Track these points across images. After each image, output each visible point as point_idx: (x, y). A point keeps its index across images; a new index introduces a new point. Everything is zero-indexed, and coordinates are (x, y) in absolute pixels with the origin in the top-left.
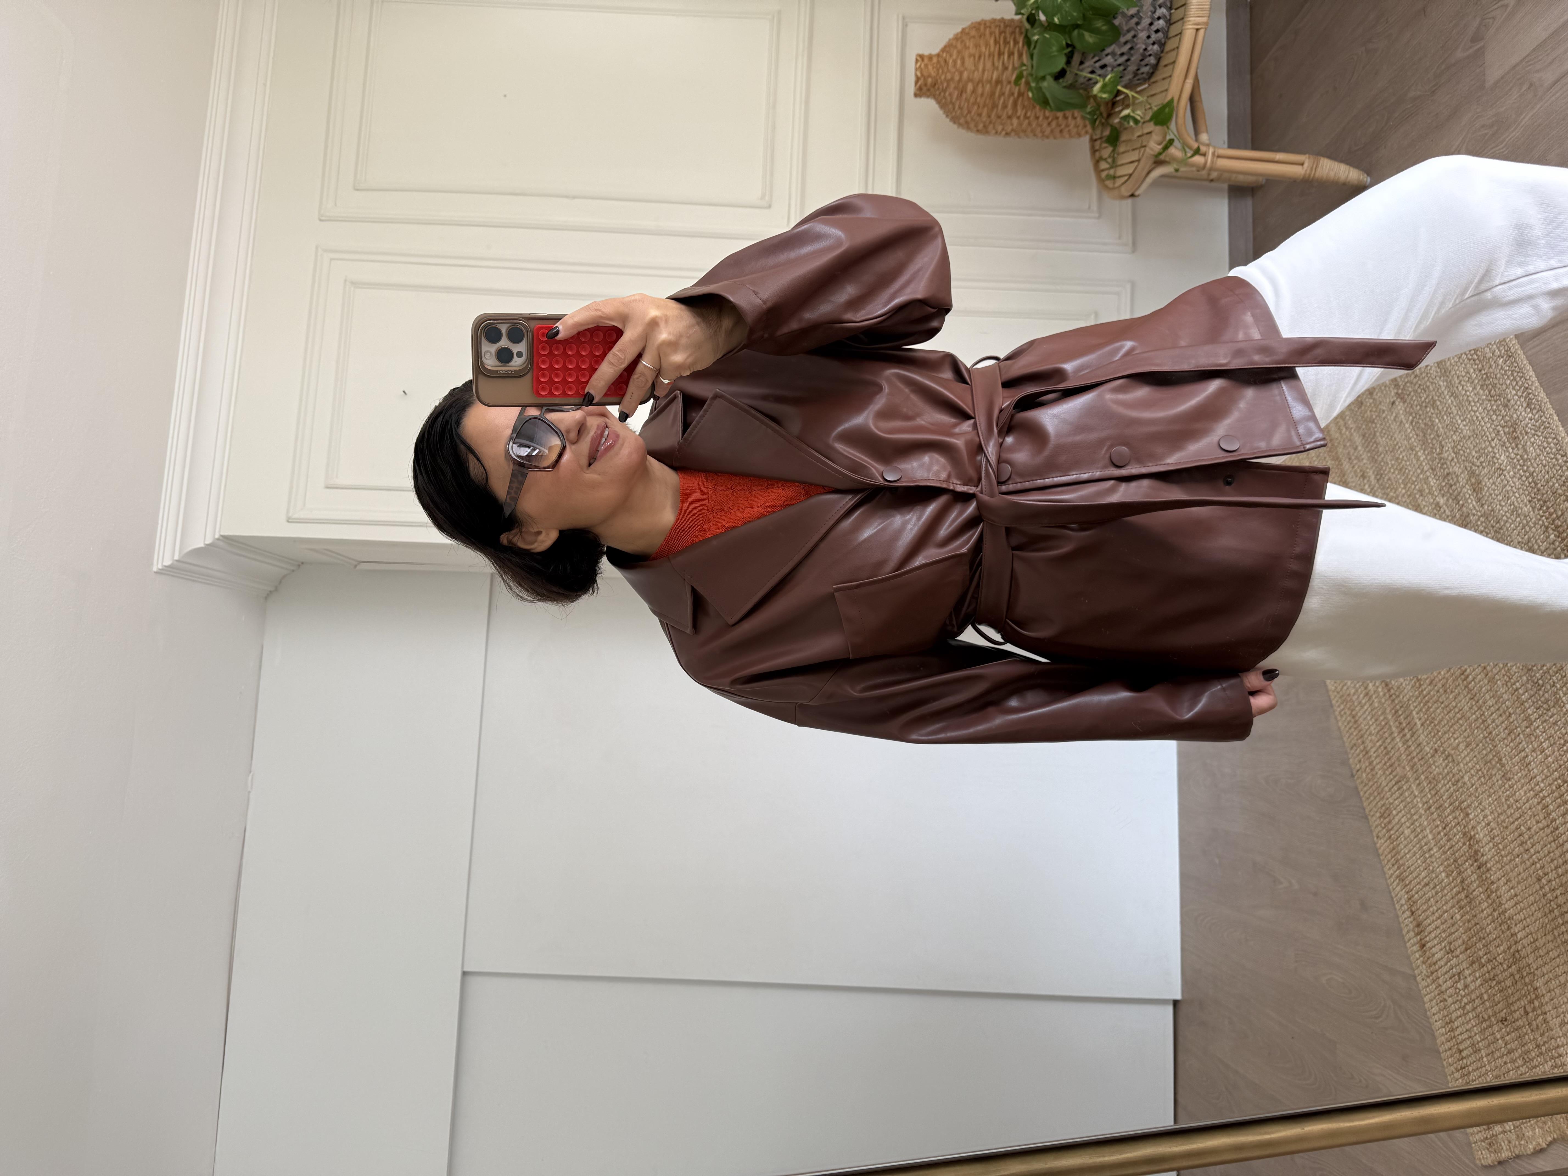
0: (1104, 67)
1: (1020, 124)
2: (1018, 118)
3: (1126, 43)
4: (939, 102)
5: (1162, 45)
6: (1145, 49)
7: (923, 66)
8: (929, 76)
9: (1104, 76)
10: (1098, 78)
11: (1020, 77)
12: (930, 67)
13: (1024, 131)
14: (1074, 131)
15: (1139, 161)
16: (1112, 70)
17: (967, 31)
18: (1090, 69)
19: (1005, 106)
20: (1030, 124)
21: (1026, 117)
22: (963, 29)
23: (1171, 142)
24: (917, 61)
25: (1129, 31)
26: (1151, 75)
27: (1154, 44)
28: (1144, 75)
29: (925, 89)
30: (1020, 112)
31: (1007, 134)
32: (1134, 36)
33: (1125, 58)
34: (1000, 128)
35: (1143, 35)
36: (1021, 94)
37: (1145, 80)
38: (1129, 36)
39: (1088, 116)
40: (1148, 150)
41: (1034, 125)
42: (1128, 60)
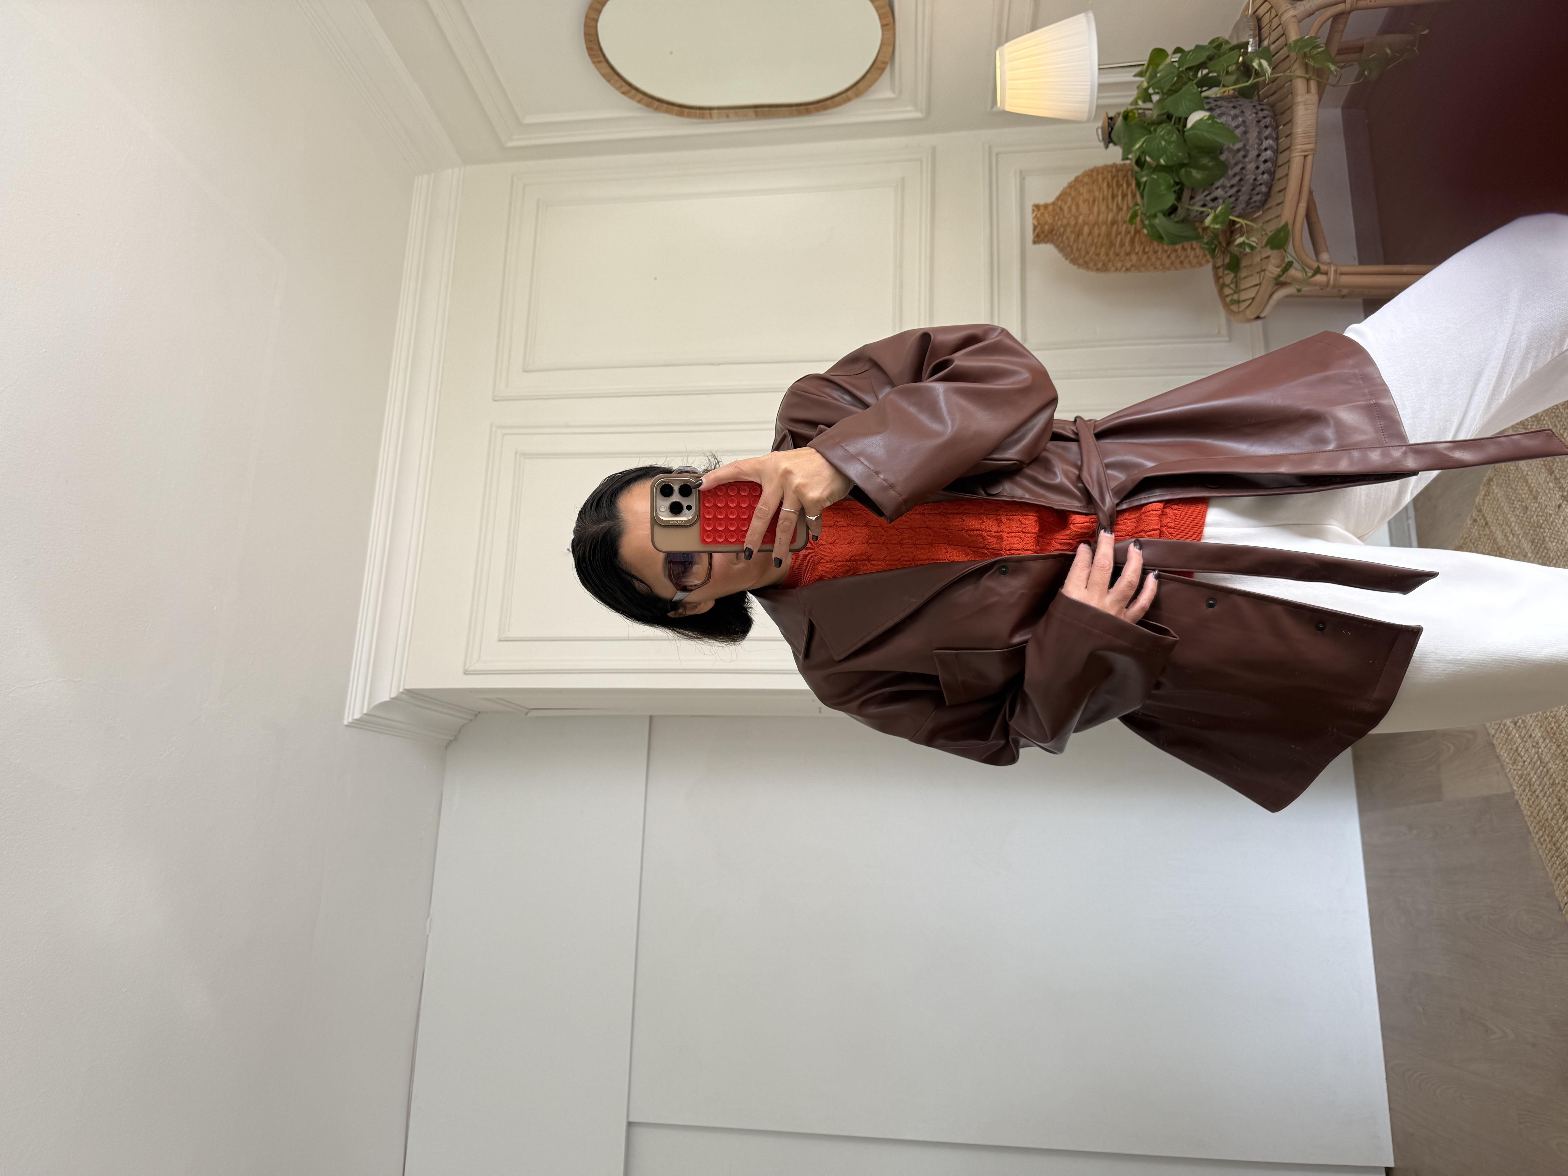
0: (1215, 199)
1: (1140, 260)
2: (1137, 254)
3: (1235, 175)
4: (1057, 246)
5: (1272, 174)
6: (1255, 179)
7: (1039, 215)
8: (1046, 223)
9: (1214, 208)
10: (1210, 211)
11: (1134, 216)
12: (1046, 215)
13: (1144, 266)
14: (1194, 261)
15: (1260, 284)
16: (1224, 202)
17: (1080, 179)
18: (1201, 203)
19: (1122, 245)
20: (1148, 258)
21: (1144, 252)
22: (1077, 179)
23: (1290, 264)
24: (1033, 211)
25: (1236, 164)
26: (1264, 203)
27: (1263, 173)
28: (1257, 204)
29: (1042, 236)
30: (1138, 248)
31: (1127, 270)
32: (1243, 168)
33: (1235, 189)
34: (1119, 265)
35: (1251, 166)
36: (1137, 232)
37: (1258, 208)
38: (1237, 169)
39: (1206, 246)
40: (1267, 273)
41: (1153, 259)
42: (1238, 191)
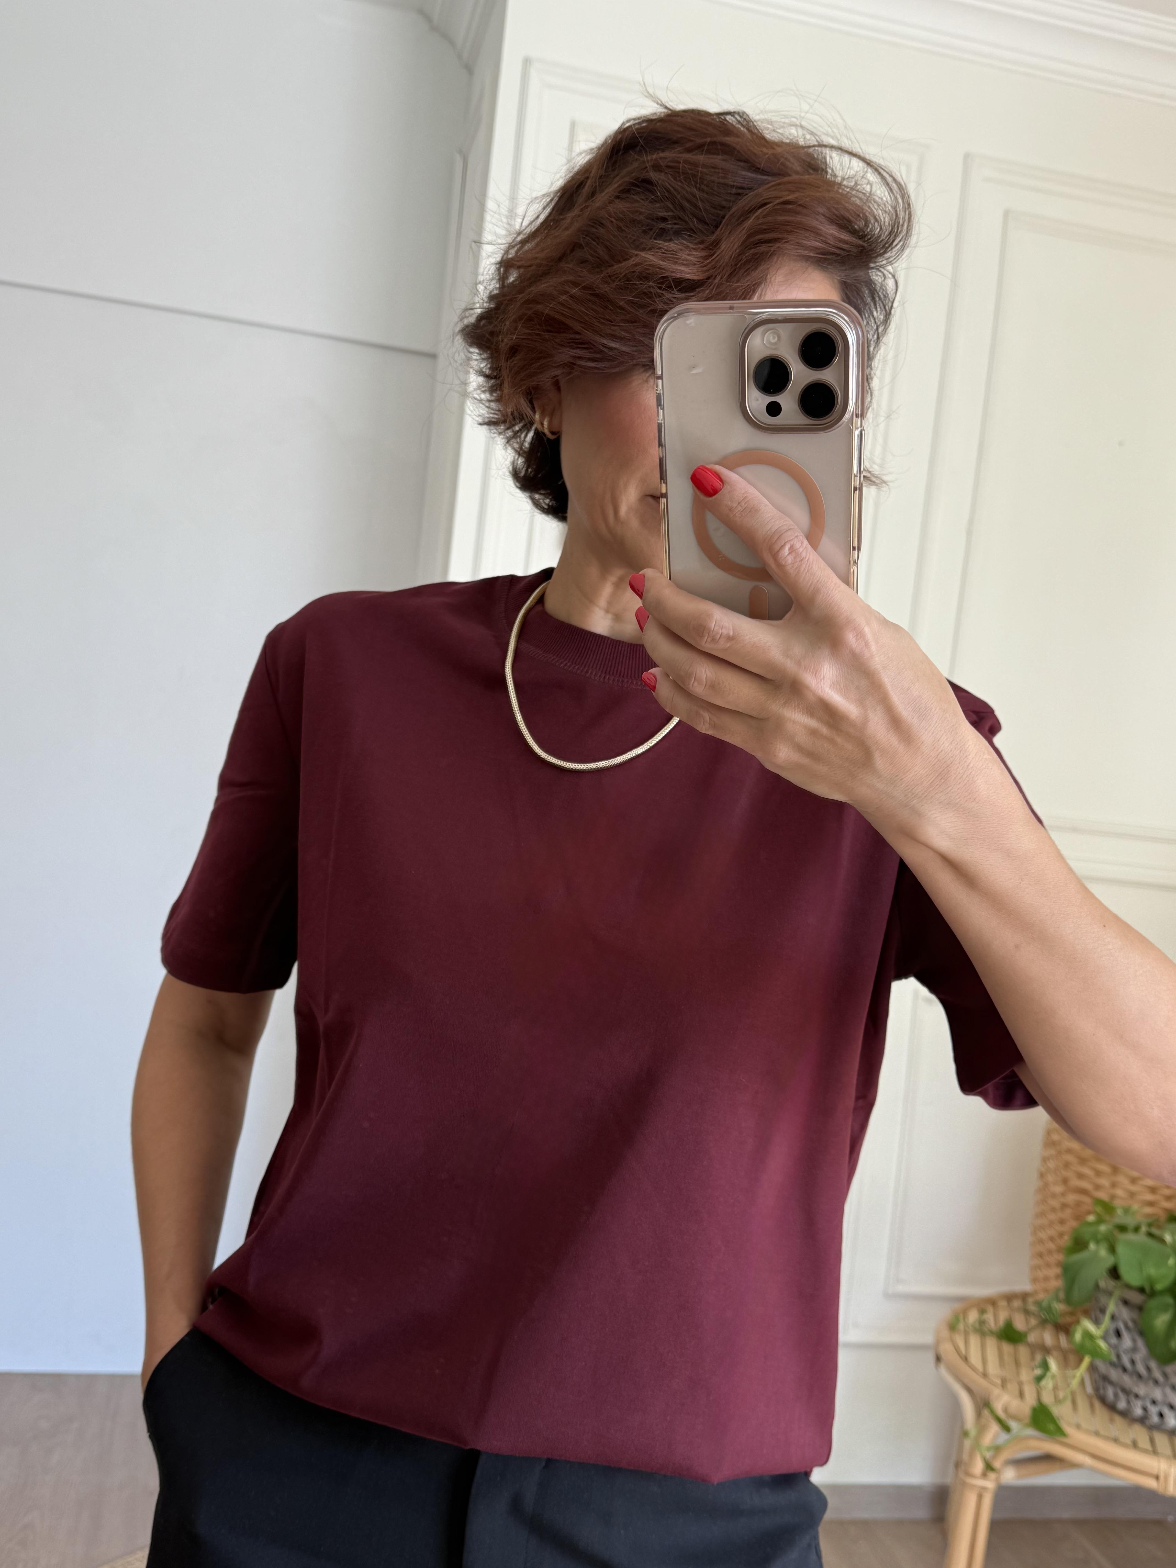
0: (1118, 1334)
1: (1054, 1196)
2: (1063, 1194)
3: (1149, 1369)
5: (1142, 1420)
6: (1137, 1396)
9: (1105, 1335)
10: (1103, 1328)
13: (1044, 1201)
15: (985, 1375)
16: (1113, 1348)
18: (1117, 1315)
19: (1081, 1176)
20: (1053, 1210)
21: (1064, 1206)
23: (1006, 1428)
25: (1165, 1375)
26: (1103, 1400)
27: (1145, 1409)
28: (1102, 1392)
30: (1071, 1198)
31: (1042, 1175)
32: (1156, 1382)
33: (1128, 1365)
34: (1051, 1164)
35: (1157, 1394)
36: (1094, 1204)
37: (1096, 1389)
38: (1157, 1374)
40: (996, 1391)
41: (1052, 1217)
42: (1125, 1370)
